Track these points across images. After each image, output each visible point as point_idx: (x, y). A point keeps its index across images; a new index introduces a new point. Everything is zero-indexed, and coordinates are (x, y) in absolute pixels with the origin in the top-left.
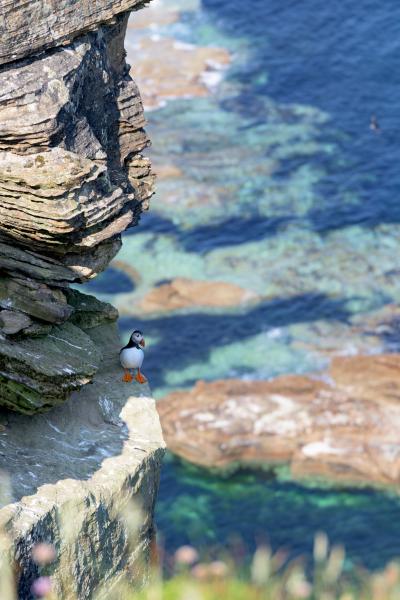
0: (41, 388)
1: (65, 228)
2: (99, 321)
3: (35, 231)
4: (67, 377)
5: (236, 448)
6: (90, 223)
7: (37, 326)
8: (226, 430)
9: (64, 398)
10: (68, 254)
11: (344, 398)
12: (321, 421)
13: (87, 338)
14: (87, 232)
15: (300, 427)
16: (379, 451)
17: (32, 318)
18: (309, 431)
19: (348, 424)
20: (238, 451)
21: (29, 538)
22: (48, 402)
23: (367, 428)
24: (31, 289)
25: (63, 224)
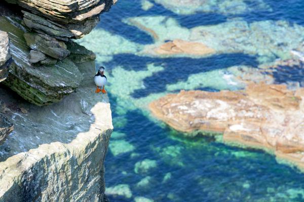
0: (47, 93)
1: (67, 9)
2: (85, 60)
3: (52, 10)
4: (61, 88)
5: (197, 124)
6: (81, 8)
7: (49, 60)
8: (193, 115)
9: (59, 99)
10: (69, 23)
11: (253, 104)
12: (240, 114)
13: (76, 68)
14: (79, 13)
15: (230, 116)
16: (267, 131)
17: (46, 55)
18: (234, 119)
19: (253, 117)
20: (198, 126)
21: (30, 171)
22: (50, 100)
23: (262, 120)
24: (47, 40)
25: (66, 7)
